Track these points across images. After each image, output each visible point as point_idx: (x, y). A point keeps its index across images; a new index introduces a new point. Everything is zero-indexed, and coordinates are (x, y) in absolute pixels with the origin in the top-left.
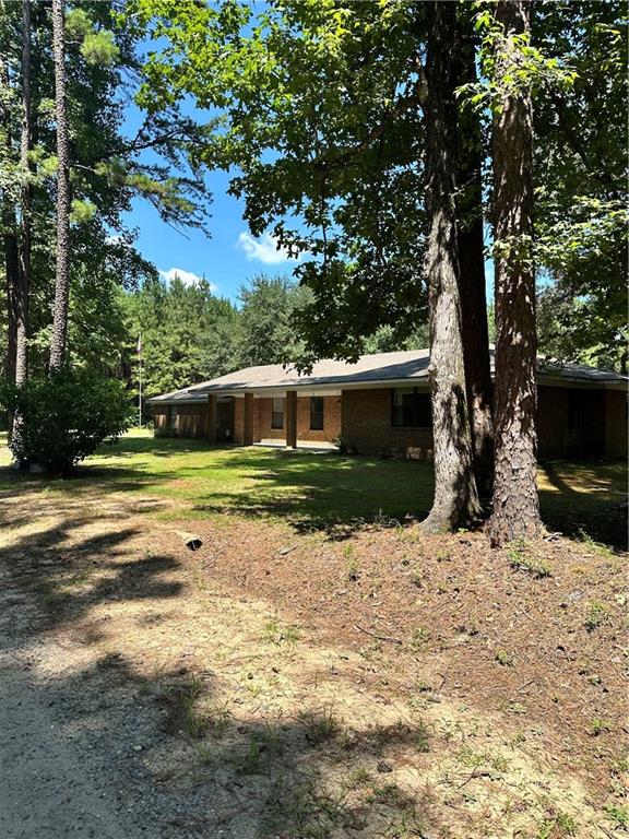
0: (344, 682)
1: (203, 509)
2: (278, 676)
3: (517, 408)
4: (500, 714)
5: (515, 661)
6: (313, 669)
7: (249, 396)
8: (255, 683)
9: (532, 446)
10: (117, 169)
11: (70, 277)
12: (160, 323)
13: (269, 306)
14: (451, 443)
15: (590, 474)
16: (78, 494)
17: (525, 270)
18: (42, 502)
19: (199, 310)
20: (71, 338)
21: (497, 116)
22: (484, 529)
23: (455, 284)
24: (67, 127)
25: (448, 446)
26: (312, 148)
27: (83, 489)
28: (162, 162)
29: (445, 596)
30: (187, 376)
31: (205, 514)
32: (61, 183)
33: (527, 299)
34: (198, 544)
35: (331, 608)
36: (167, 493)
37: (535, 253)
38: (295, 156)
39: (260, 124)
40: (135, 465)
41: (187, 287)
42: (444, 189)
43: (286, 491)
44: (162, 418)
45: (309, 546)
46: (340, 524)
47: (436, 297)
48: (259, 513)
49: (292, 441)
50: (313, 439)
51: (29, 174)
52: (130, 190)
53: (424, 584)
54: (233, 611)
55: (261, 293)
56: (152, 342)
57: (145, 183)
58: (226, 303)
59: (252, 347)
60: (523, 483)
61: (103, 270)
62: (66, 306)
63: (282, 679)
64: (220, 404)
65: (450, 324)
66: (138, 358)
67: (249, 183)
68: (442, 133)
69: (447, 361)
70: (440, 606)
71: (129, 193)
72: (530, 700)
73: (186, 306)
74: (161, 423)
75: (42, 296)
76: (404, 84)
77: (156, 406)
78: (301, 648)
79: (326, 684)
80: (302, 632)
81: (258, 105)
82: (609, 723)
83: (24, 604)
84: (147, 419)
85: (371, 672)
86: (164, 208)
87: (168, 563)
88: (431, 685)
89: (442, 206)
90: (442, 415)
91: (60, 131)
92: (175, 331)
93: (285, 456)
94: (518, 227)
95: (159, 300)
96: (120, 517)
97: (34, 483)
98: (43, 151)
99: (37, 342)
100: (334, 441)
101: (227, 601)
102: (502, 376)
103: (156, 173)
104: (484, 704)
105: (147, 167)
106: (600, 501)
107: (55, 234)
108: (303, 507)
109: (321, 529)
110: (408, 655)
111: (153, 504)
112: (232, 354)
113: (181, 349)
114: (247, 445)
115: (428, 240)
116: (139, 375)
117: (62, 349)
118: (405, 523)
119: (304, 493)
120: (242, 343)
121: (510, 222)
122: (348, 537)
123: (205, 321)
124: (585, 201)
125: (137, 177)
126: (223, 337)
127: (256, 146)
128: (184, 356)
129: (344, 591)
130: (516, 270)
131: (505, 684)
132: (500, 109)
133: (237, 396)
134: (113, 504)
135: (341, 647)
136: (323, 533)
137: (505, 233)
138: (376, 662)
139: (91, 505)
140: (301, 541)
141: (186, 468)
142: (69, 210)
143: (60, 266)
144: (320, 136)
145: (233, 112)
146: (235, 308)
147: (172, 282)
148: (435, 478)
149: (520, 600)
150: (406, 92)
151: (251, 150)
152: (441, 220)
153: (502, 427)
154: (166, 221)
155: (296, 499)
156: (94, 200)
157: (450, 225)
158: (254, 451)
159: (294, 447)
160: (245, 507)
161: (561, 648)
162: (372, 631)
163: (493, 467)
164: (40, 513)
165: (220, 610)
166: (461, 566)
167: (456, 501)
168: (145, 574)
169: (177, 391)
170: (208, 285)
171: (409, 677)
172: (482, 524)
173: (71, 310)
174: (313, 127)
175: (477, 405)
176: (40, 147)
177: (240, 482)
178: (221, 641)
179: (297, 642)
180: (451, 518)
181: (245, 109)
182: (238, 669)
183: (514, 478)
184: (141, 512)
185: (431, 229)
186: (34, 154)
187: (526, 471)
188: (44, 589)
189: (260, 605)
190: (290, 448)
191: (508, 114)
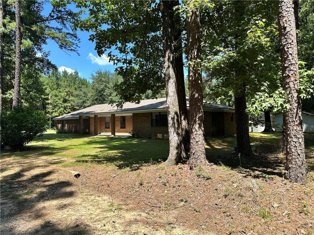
0: (140, 224)
1: (80, 161)
2: (115, 224)
3: (197, 120)
4: (197, 230)
5: (201, 211)
6: (128, 220)
7: (96, 116)
8: (106, 228)
9: (202, 133)
10: (41, 28)
11: (21, 70)
12: (58, 88)
13: (103, 81)
14: (175, 132)
15: (220, 141)
16: (27, 157)
17: (199, 72)
18: (11, 161)
19: (74, 83)
20: (22, 94)
21: (187, 17)
22: (187, 163)
23: (174, 76)
24: (20, 11)
25: (174, 134)
26: (121, 25)
27: (29, 155)
28: (60, 26)
29: (175, 188)
30: (70, 108)
31: (81, 163)
32: (17, 33)
33: (199, 82)
34: (79, 175)
35: (133, 197)
36: (64, 156)
37: (202, 66)
38: (114, 27)
39: (101, 15)
40: (49, 145)
41: (69, 74)
42: (170, 42)
43: (113, 153)
44: (60, 125)
45: (123, 173)
46: (135, 164)
47: (168, 80)
48: (103, 162)
49: (113, 133)
50: (121, 132)
51: (3, 28)
52: (46, 36)
53: (167, 184)
54: (95, 201)
55: (99, 76)
56: (55, 95)
57: (53, 34)
58: (85, 80)
59: (96, 97)
60: (200, 146)
61: (35, 67)
62: (20, 82)
63: (117, 225)
64: (84, 120)
65: (173, 90)
66: (49, 102)
67: (97, 37)
68: (168, 22)
69: (173, 103)
70: (173, 192)
71: (46, 37)
72: (207, 224)
73: (69, 81)
74: (59, 127)
75: (8, 77)
76: (154, 4)
77: (57, 121)
78: (123, 213)
79: (134, 225)
80: (123, 207)
81: (100, 8)
82: (234, 230)
83: (7, 204)
84: (53, 126)
85: (150, 219)
86: (60, 44)
87: (67, 184)
88: (172, 222)
89: (169, 48)
90: (171, 123)
91: (17, 12)
92: (64, 91)
93: (111, 139)
94: (196, 56)
95: (58, 79)
96: (46, 166)
97: (7, 154)
98: (9, 20)
99: (7, 96)
100: (130, 133)
101: (93, 197)
102: (192, 108)
103: (57, 30)
104: (191, 227)
105: (53, 28)
106: (224, 151)
107: (15, 53)
108: (120, 158)
109: (128, 167)
110: (163, 212)
111: (59, 160)
112: (88, 100)
113: (67, 98)
114: (95, 135)
115: (164, 60)
116: (50, 108)
117: (18, 99)
118: (159, 162)
119: (120, 153)
120: (92, 96)
121: (193, 55)
122: (138, 169)
123: (76, 87)
124: (218, 48)
125: (49, 32)
126: (84, 93)
127: (99, 23)
128: (68, 101)
129: (138, 190)
130: (196, 72)
131: (198, 219)
132: (189, 15)
133: (91, 116)
134: (42, 161)
135: (138, 211)
136: (128, 168)
137: (191, 58)
138: (152, 215)
139: (33, 162)
140: (120, 172)
141: (71, 145)
142: (21, 43)
143: (17, 65)
144: (124, 21)
145: (90, 10)
146: (89, 82)
147: (63, 72)
148: (169, 145)
149: (201, 188)
150: (155, 7)
151: (97, 24)
152: (169, 53)
153: (192, 126)
154: (61, 49)
155: (117, 156)
156: (31, 40)
157: (172, 55)
158: (98, 137)
159: (115, 135)
160: (96, 159)
161: (216, 204)
162: (149, 204)
163: (190, 141)
164: (11, 166)
165: (90, 200)
166: (180, 177)
167: (177, 153)
168: (58, 188)
169: (65, 115)
170: (78, 73)
171: (164, 220)
172: (186, 161)
173: (22, 83)
174: (121, 17)
175: (182, 119)
176: (8, 18)
177: (94, 150)
178: (92, 212)
179: (121, 210)
180: (175, 160)
181: (95, 9)
182: (99, 223)
183: (197, 144)
184: (54, 163)
185: (165, 56)
186: (5, 21)
187: (201, 142)
188: (15, 198)
189: (106, 197)
190: (113, 136)
191: (191, 16)
